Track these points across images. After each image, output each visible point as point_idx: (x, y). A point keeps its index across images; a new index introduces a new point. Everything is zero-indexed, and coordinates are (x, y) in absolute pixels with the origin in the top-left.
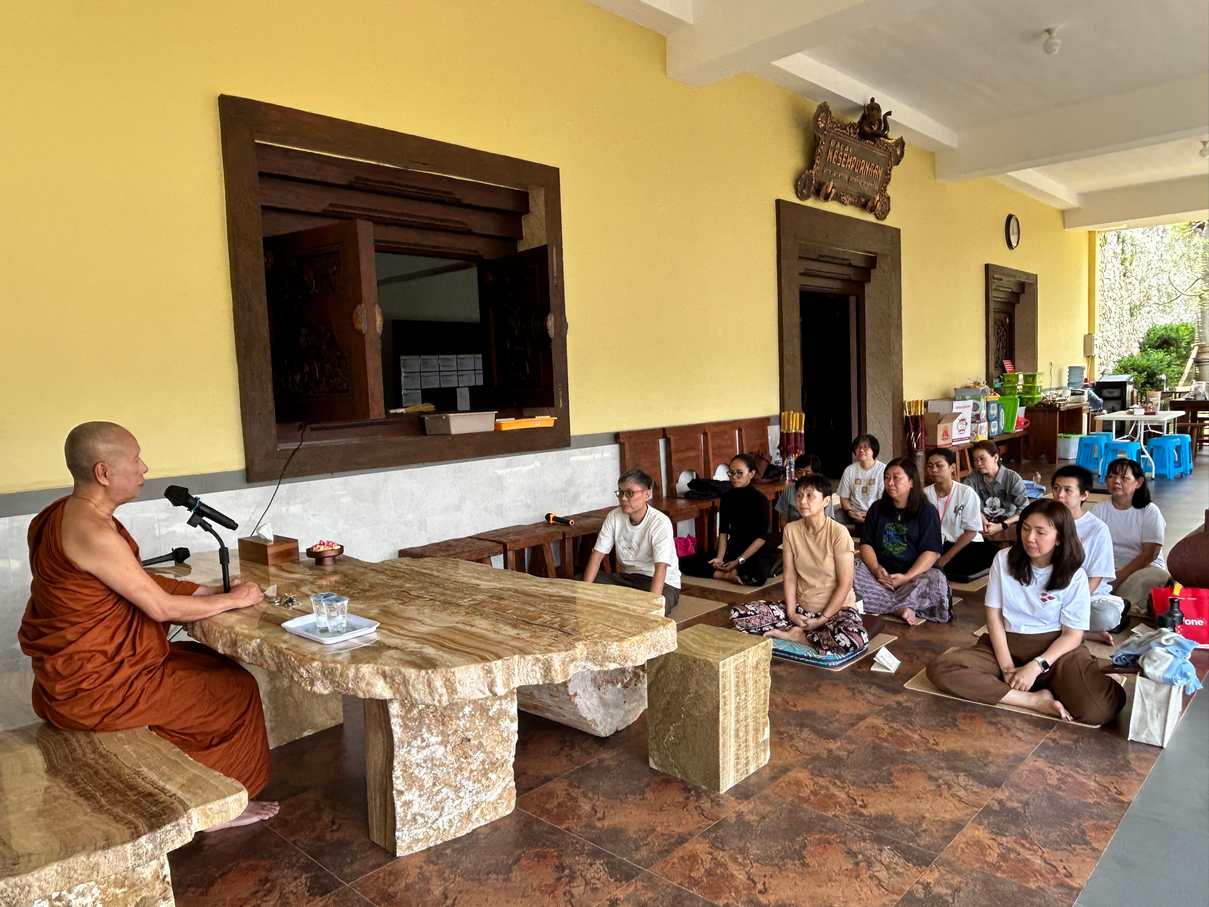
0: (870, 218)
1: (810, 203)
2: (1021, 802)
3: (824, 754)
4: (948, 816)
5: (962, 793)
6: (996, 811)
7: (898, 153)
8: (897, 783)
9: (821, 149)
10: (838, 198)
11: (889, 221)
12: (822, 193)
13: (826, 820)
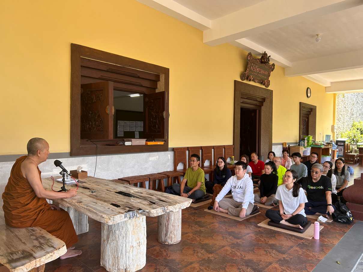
1: (245, 82)
2: (289, 258)
3: (236, 243)
4: (268, 261)
5: (273, 255)
6: (282, 260)
7: (273, 68)
8: (255, 251)
9: (249, 66)
10: (254, 80)
11: (269, 88)
12: (249, 79)
13: (233, 260)
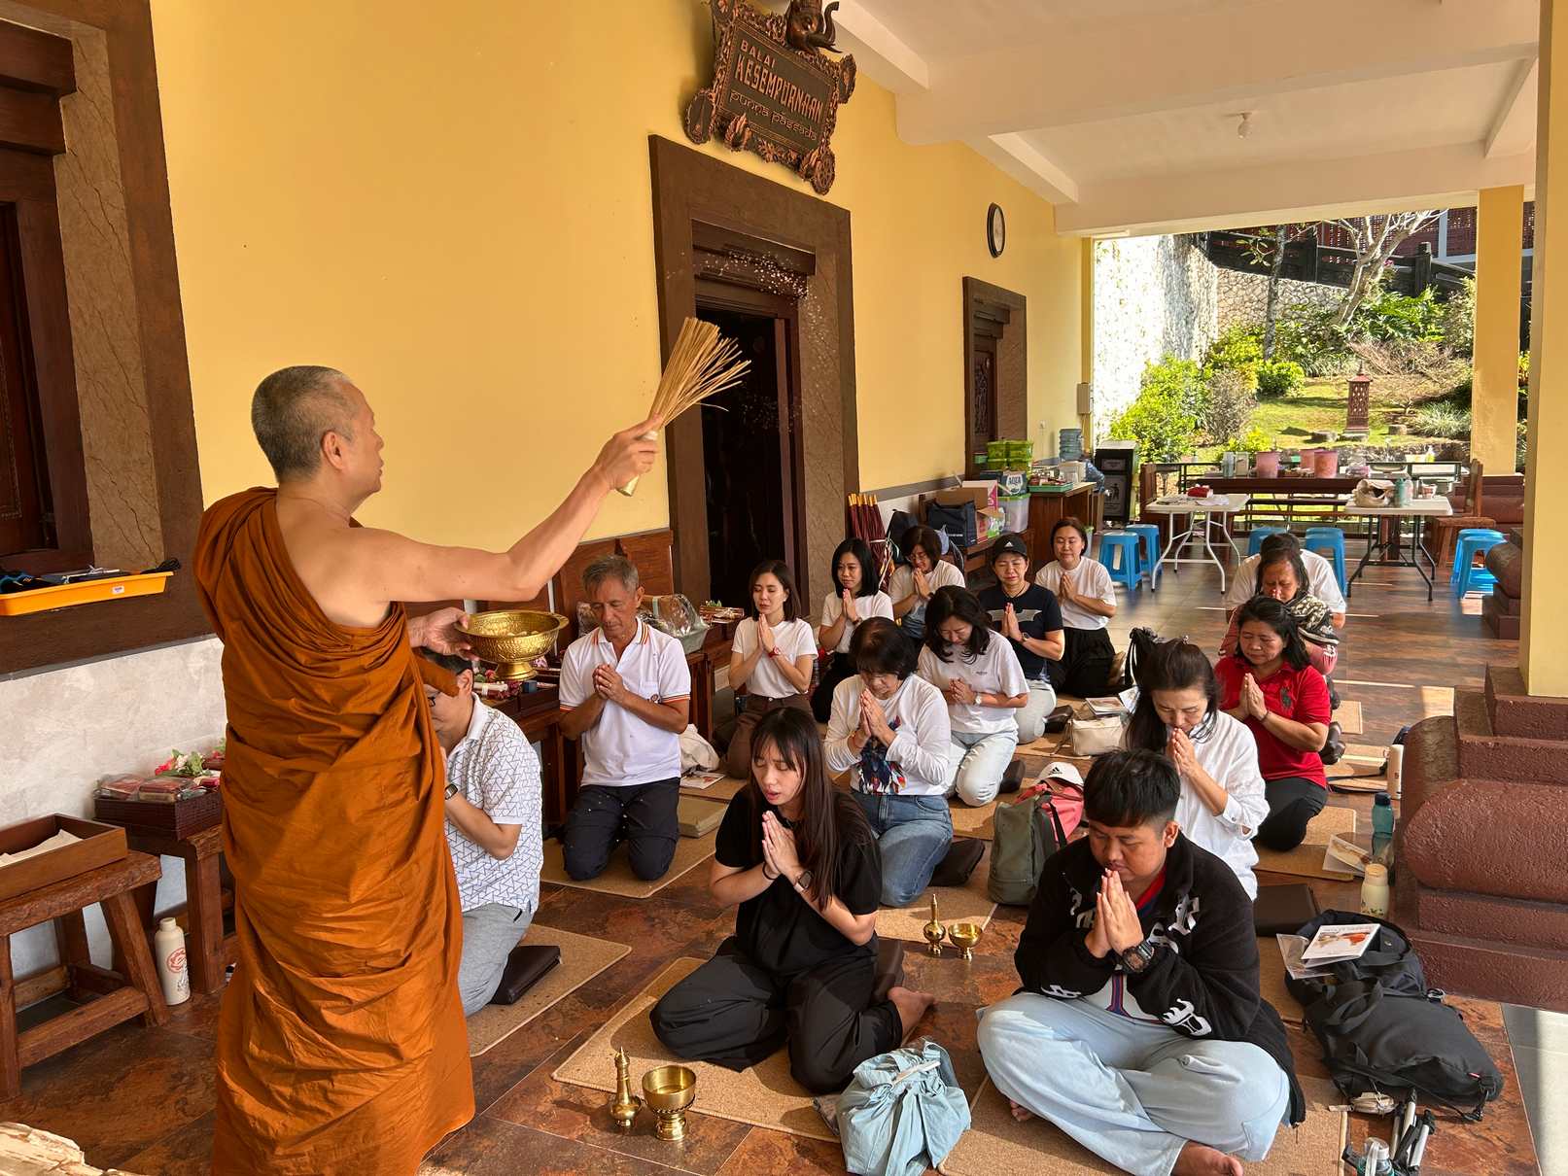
0: (805, 188)
1: (709, 149)
7: (846, 82)
9: (726, 51)
10: (754, 147)
11: (835, 197)
12: (730, 136)
